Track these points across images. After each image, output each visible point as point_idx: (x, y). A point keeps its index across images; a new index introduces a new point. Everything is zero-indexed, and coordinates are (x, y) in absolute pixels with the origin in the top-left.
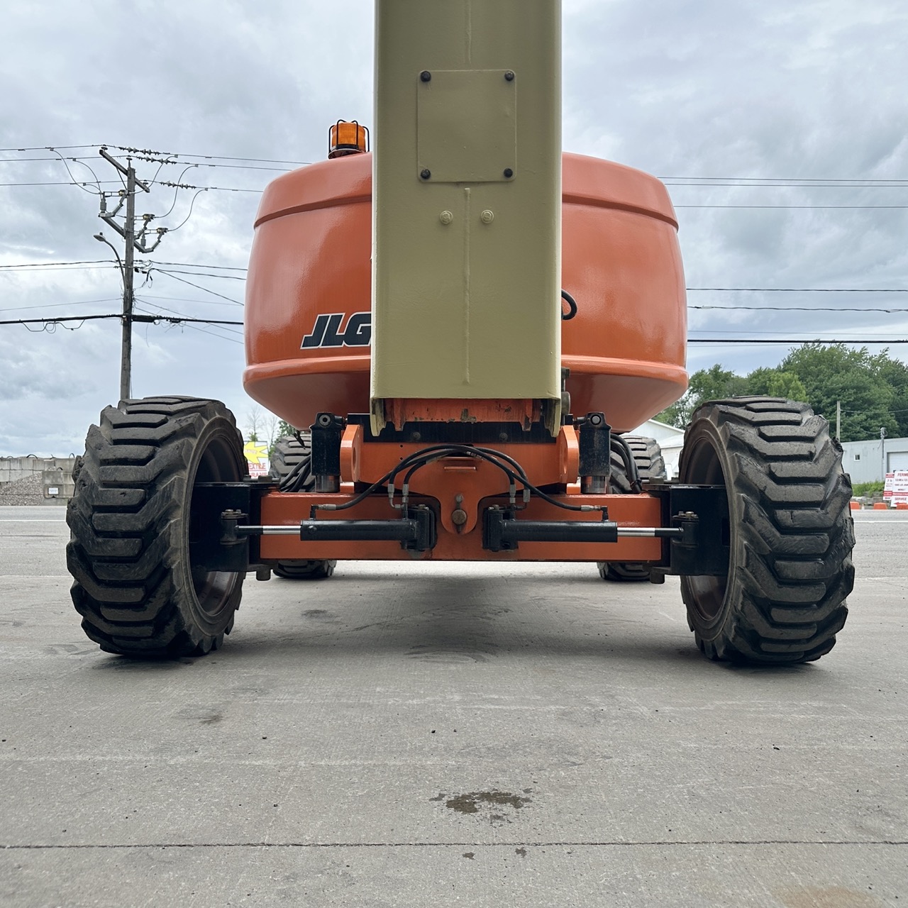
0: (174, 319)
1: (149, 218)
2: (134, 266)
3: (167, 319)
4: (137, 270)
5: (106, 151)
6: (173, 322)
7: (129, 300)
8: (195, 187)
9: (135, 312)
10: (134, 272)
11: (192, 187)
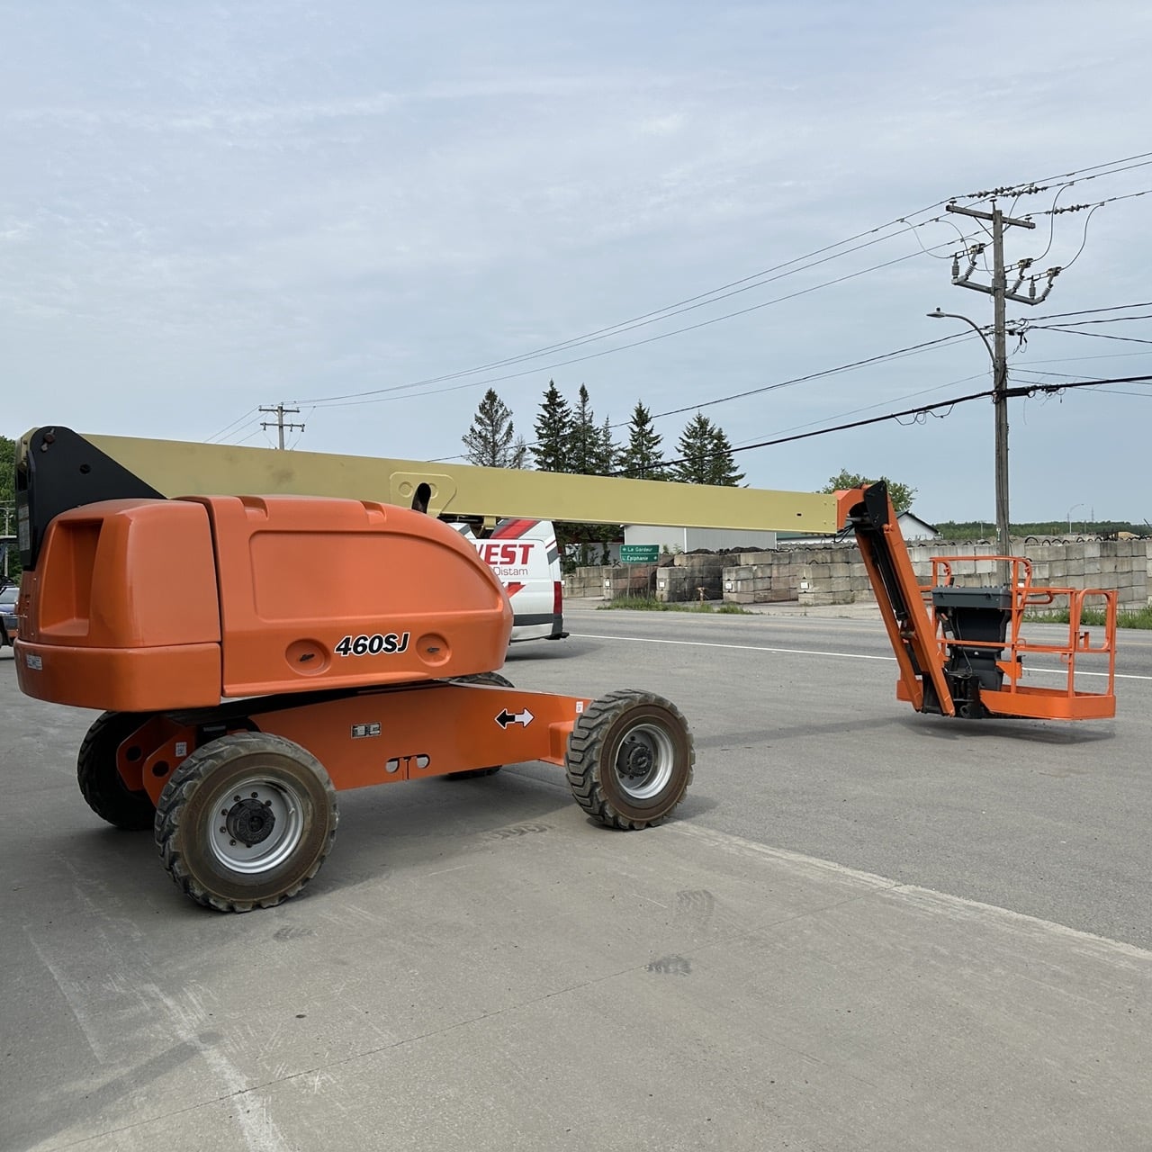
0: (1051, 386)
1: (1026, 264)
2: (1006, 328)
3: (1042, 388)
4: (1011, 333)
5: (955, 205)
6: (1049, 391)
7: (1001, 370)
8: (1087, 206)
9: (1010, 385)
10: (1007, 335)
11: (1084, 207)
